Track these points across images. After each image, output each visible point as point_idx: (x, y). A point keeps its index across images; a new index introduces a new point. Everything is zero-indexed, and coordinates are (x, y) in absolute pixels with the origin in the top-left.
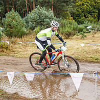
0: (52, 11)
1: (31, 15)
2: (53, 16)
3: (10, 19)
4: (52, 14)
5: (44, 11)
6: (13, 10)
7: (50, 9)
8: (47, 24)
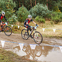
0: (47, 7)
1: (34, 9)
2: (47, 9)
3: (21, 12)
4: (47, 8)
5: (42, 6)
6: (23, 6)
7: (46, 5)
8: (43, 15)
